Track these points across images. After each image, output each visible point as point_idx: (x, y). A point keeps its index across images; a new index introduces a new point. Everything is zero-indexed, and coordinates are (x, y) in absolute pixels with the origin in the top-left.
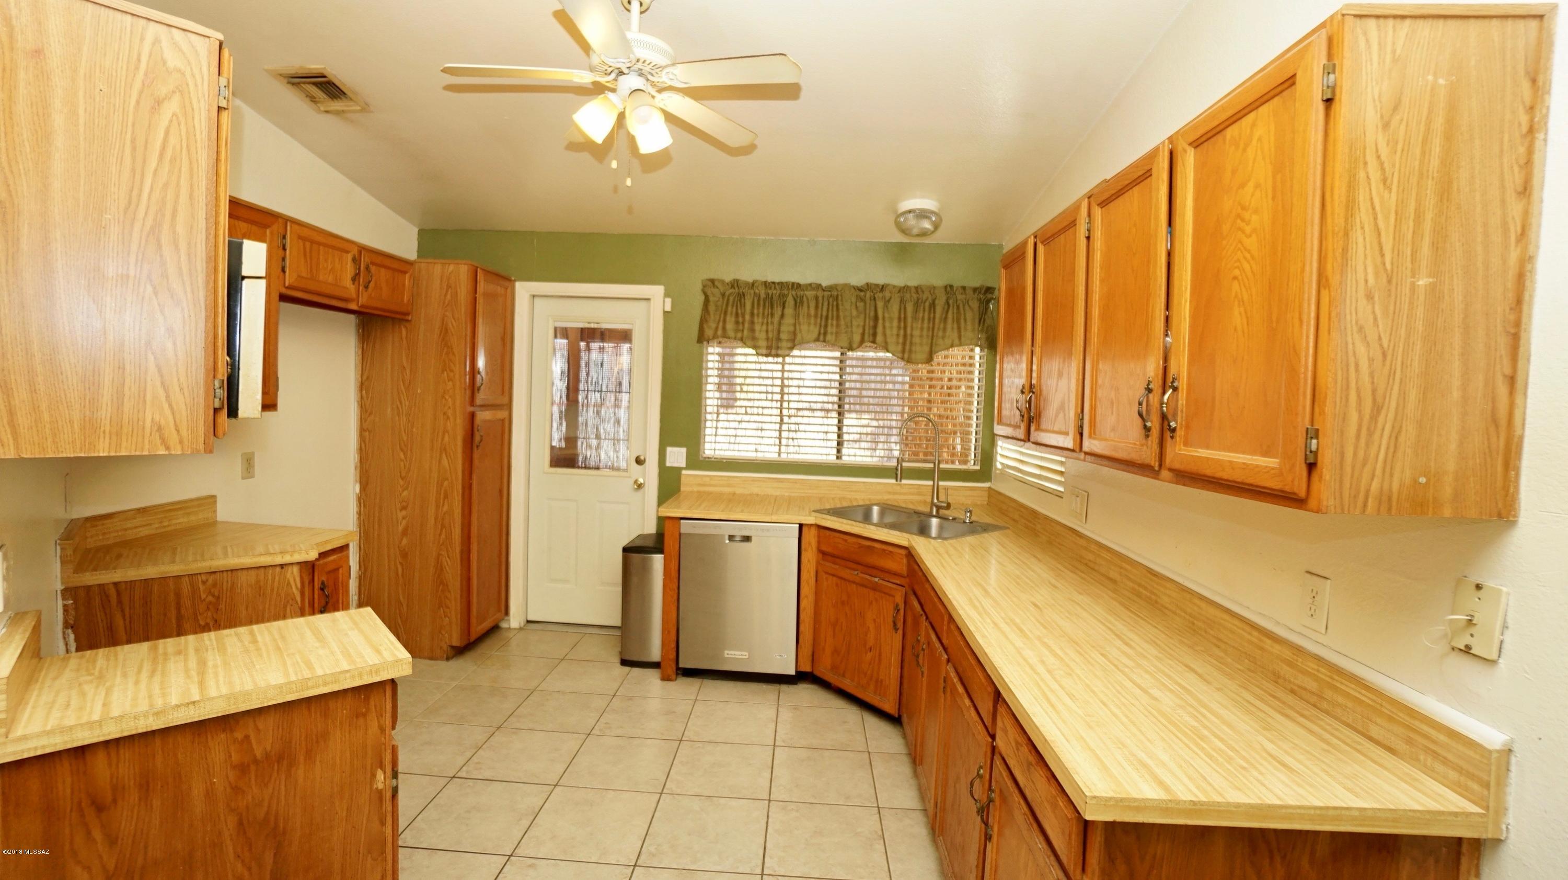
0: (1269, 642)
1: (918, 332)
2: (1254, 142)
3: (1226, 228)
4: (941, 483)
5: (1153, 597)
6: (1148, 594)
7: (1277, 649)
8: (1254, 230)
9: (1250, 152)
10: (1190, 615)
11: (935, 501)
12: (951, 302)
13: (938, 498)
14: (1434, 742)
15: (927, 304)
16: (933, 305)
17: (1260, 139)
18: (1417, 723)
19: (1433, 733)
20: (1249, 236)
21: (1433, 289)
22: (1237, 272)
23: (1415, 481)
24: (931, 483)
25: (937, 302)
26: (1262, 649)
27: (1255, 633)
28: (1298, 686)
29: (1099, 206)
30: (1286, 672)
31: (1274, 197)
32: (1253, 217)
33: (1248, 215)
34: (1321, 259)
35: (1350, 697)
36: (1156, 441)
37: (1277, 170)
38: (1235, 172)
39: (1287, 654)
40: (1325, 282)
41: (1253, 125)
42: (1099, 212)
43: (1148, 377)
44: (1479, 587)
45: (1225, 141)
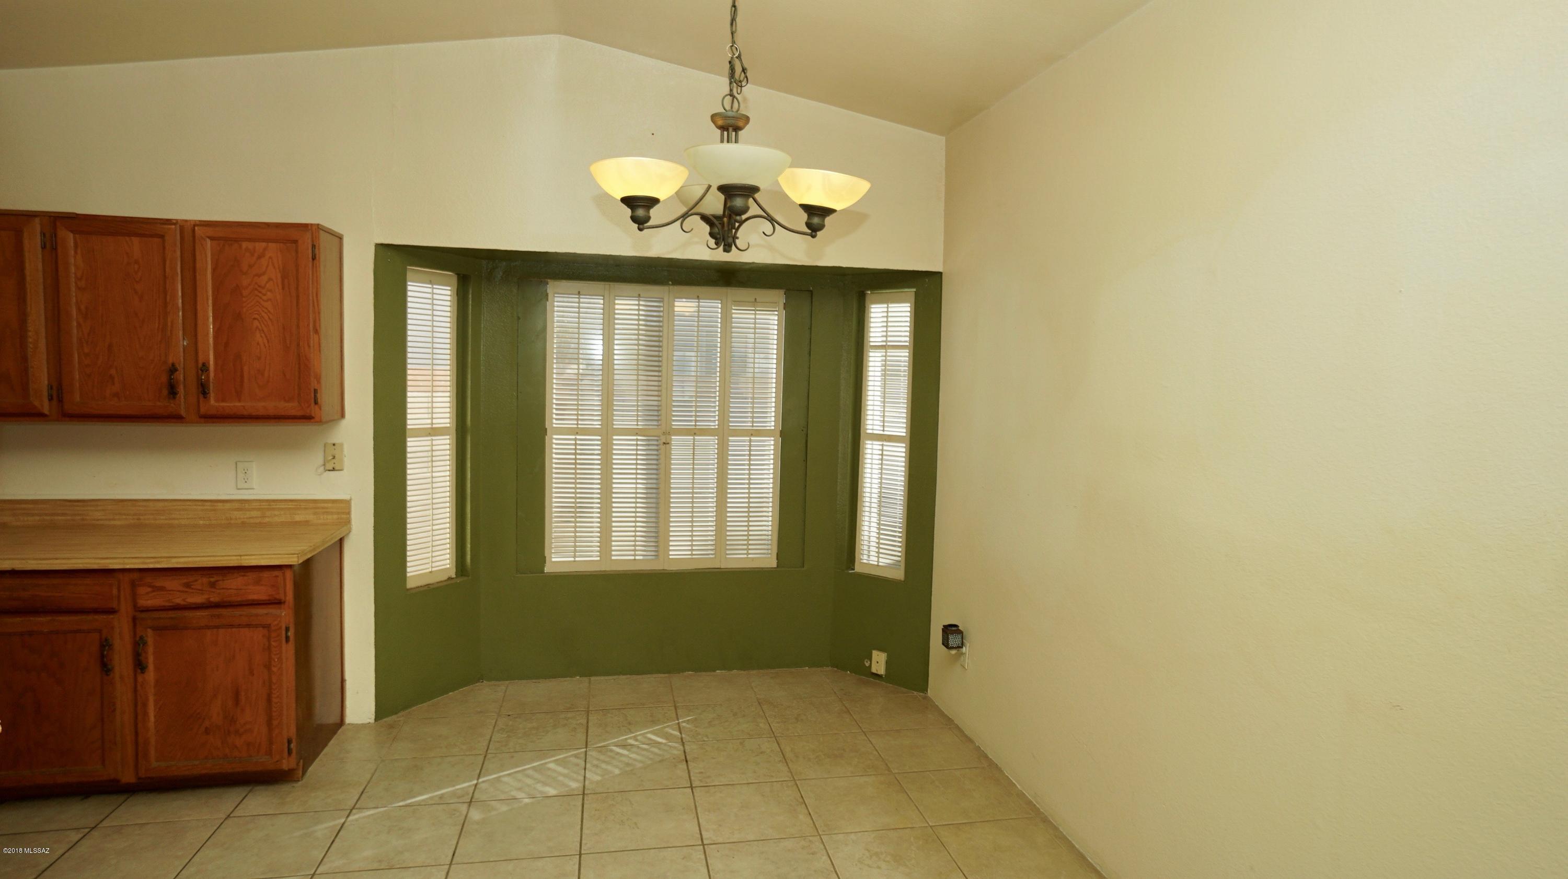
0: (219, 504)
2: (267, 257)
3: (244, 292)
5: (76, 517)
6: (69, 518)
7: (228, 506)
8: (270, 299)
9: (264, 261)
10: (135, 514)
14: (327, 508)
17: (270, 257)
18: (319, 505)
19: (326, 505)
20: (266, 301)
22: (256, 316)
23: (330, 407)
26: (215, 510)
27: (208, 504)
28: (247, 518)
29: (72, 231)
30: (237, 514)
31: (283, 288)
32: (269, 293)
33: (264, 291)
34: (315, 322)
35: (282, 509)
36: (182, 400)
37: (284, 277)
38: (251, 266)
39: (237, 505)
40: (316, 331)
41: (265, 249)
42: (71, 237)
43: (170, 361)
44: (334, 445)
45: (240, 247)
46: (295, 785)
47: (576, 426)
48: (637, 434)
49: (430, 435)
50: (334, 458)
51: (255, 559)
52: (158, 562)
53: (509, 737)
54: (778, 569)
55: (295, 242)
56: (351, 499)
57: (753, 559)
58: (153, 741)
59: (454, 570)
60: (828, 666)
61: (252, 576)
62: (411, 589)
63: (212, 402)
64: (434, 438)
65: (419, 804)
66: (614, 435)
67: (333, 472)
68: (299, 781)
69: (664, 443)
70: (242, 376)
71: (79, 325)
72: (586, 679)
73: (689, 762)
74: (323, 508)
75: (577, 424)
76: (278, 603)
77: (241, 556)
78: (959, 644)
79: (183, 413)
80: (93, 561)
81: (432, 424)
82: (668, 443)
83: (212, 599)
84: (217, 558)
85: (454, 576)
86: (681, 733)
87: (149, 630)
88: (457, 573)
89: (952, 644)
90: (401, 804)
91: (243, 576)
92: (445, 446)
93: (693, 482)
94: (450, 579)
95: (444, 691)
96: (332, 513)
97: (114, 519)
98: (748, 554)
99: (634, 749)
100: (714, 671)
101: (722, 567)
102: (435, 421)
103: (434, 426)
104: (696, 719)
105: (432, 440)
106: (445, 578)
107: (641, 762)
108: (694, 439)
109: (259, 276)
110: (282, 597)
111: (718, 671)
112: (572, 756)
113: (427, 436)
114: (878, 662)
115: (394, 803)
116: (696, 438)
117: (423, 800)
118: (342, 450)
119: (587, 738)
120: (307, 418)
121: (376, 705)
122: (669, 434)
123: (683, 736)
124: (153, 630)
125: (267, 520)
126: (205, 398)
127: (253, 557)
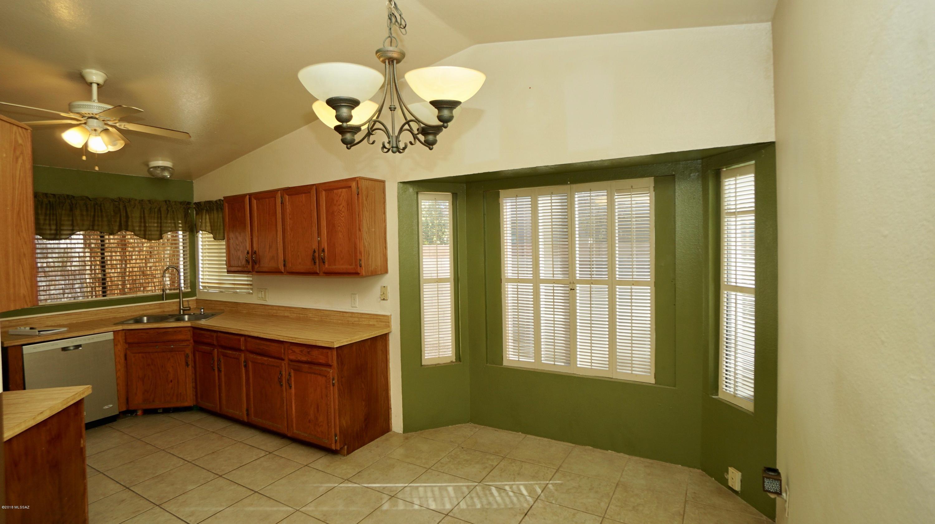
0: (345, 314)
1: (153, 225)
2: (342, 196)
3: (336, 214)
4: (184, 299)
5: (306, 316)
6: (303, 316)
7: (347, 315)
8: (343, 216)
9: (341, 198)
10: (321, 316)
11: (182, 308)
12: (169, 209)
13: (183, 307)
14: (381, 319)
15: (156, 210)
16: (159, 210)
17: (343, 196)
18: (378, 317)
19: (380, 317)
20: (342, 217)
21: (374, 231)
22: (339, 225)
23: (375, 268)
24: (178, 300)
25: (162, 209)
26: (344, 316)
27: (341, 313)
28: (354, 321)
29: (287, 195)
30: (350, 319)
31: (348, 210)
32: (343, 213)
33: (341, 212)
34: (359, 225)
35: (365, 318)
36: (318, 266)
37: (348, 205)
38: (337, 201)
39: (350, 315)
40: (360, 230)
41: (341, 192)
42: (287, 197)
43: (313, 248)
44: (384, 287)
45: (333, 192)
46: (342, 458)
47: (517, 277)
48: (554, 283)
49: (437, 282)
50: (384, 294)
51: (321, 343)
52: (292, 340)
53: (450, 462)
54: (655, 385)
55: (350, 187)
56: (391, 315)
57: (636, 375)
58: (294, 420)
59: (455, 357)
60: (698, 468)
61: (321, 350)
62: (425, 365)
63: (326, 266)
64: (439, 284)
65: (372, 488)
66: (541, 283)
67: (384, 301)
68: (345, 456)
69: (571, 289)
70: (336, 254)
71: (290, 234)
72: (524, 435)
73: (526, 516)
74: (380, 319)
75: (518, 276)
76: (329, 366)
77: (316, 340)
78: (777, 490)
79: (318, 272)
80: (276, 336)
81: (437, 276)
82: (574, 289)
83: (308, 360)
84: (309, 341)
85: (454, 361)
86: (542, 492)
87: (292, 370)
88: (456, 359)
89: (768, 488)
90: (366, 485)
91: (318, 350)
92: (447, 289)
93: (591, 316)
94: (452, 362)
95: (447, 424)
96: (383, 322)
97: (315, 318)
98: (632, 370)
99: (503, 494)
100: (608, 450)
101: (614, 378)
102: (439, 275)
103: (439, 277)
104: (561, 484)
105: (438, 285)
106: (449, 361)
107: (498, 504)
108: (590, 287)
109: (339, 205)
110: (330, 363)
111: (609, 451)
112: (465, 486)
113: (435, 283)
114: (733, 479)
115: (363, 484)
116: (592, 286)
117: (376, 487)
118: (387, 290)
119: (486, 477)
120: (355, 274)
121: (403, 425)
122: (573, 283)
123: (542, 494)
124: (294, 370)
125: (360, 323)
126: (324, 264)
127: (320, 342)
